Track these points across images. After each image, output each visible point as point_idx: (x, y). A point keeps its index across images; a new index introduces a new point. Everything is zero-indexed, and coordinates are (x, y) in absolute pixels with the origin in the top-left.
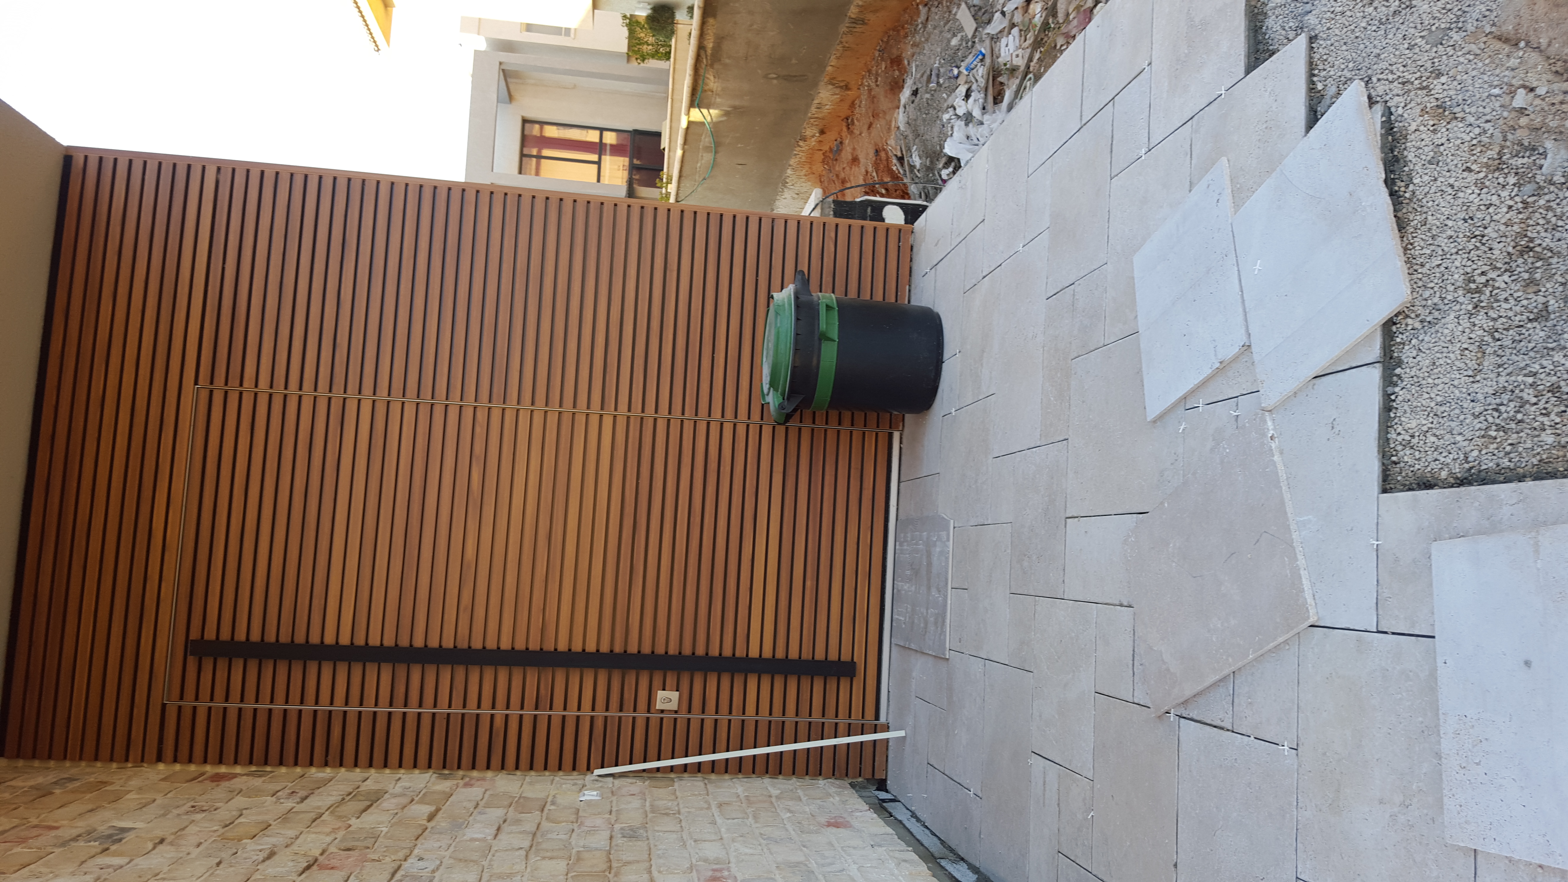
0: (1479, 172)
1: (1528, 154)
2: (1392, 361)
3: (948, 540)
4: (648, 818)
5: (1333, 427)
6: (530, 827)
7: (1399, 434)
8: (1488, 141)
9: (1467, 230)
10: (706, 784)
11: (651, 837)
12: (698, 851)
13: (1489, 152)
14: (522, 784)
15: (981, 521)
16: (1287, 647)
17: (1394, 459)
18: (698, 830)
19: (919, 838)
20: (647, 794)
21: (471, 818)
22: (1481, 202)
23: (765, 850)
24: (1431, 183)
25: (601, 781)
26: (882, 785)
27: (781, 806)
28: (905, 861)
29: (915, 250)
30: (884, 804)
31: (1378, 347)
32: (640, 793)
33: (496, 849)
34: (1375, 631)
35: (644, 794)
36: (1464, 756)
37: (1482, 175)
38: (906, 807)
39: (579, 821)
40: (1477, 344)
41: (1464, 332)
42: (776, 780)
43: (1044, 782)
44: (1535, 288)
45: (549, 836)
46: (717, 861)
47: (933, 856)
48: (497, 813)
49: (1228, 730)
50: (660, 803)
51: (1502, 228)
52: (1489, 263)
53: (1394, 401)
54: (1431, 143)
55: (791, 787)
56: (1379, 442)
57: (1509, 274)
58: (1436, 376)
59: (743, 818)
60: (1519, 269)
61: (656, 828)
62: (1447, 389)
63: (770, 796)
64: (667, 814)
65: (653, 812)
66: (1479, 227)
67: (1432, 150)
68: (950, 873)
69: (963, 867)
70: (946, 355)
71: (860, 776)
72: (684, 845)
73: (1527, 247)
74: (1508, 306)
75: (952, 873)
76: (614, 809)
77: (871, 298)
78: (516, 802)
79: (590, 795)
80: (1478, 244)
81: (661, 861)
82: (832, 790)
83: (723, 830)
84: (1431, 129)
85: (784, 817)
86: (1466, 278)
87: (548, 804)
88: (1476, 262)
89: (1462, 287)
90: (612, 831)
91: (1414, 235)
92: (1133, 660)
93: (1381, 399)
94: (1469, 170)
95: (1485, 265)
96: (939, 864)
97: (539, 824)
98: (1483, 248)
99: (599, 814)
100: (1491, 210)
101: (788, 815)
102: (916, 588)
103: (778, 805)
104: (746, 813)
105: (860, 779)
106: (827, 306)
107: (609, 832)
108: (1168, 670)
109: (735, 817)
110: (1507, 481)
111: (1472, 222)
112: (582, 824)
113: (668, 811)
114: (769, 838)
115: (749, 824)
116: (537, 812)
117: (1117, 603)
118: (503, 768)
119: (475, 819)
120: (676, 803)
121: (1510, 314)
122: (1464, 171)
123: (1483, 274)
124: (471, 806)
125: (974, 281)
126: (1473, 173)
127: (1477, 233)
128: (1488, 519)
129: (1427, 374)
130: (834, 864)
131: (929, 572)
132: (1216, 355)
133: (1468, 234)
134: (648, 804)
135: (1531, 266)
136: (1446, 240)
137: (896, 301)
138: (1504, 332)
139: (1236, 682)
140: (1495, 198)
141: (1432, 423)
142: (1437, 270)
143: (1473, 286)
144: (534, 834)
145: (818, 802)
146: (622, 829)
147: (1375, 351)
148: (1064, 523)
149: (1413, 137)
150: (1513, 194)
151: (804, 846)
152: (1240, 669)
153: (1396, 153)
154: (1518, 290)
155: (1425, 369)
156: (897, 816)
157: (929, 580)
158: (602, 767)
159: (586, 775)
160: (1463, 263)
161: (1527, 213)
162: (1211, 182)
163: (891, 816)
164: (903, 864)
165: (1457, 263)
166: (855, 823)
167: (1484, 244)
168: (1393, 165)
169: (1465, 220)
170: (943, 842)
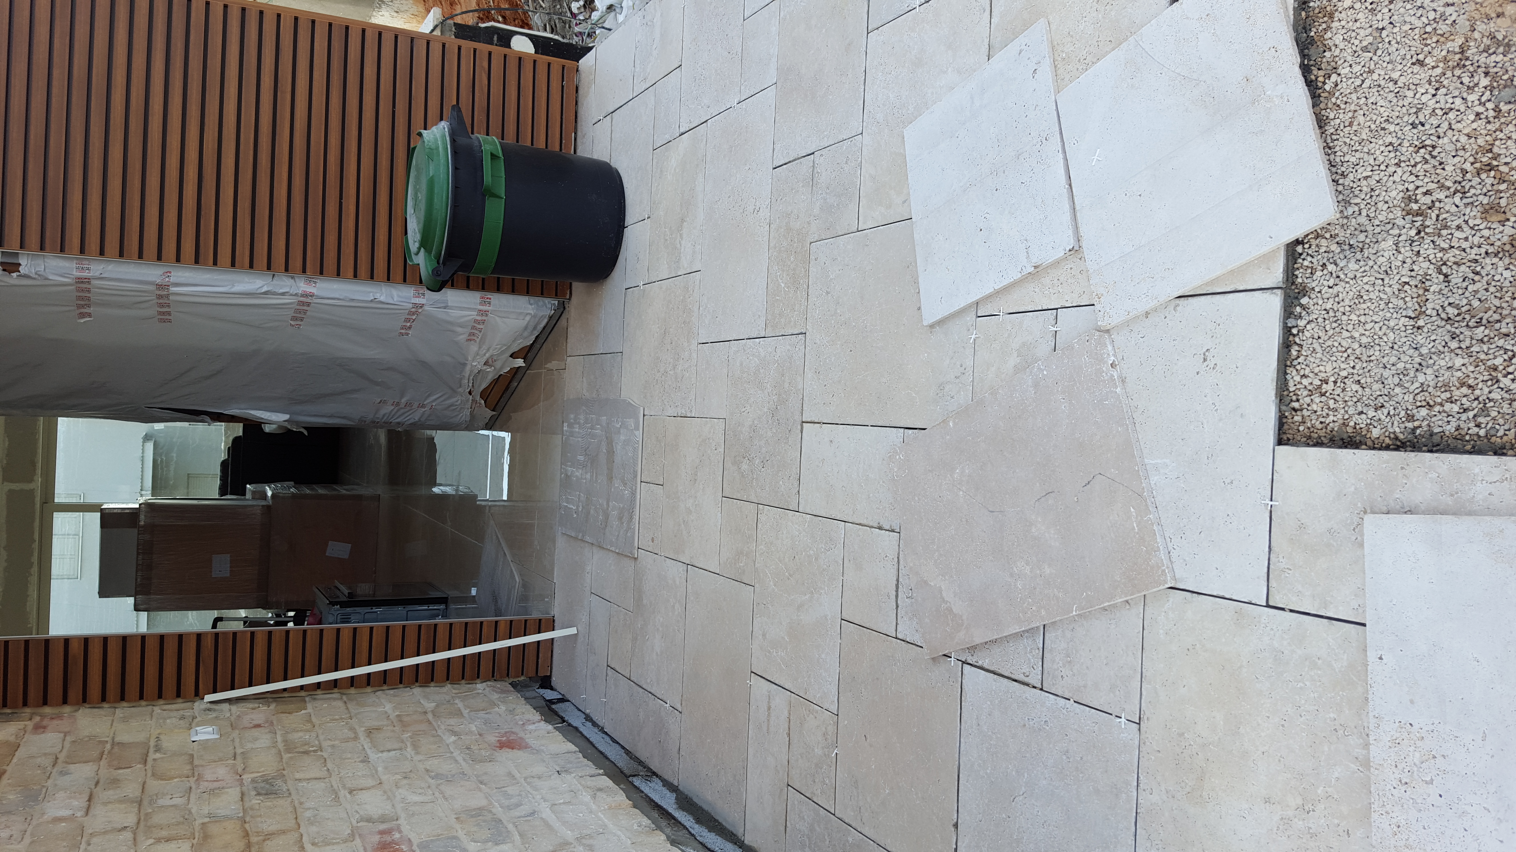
0: (1433, 67)
1: (1501, 49)
2: (1293, 287)
3: (637, 429)
4: (284, 760)
5: (1205, 360)
6: (132, 790)
7: (1304, 376)
8: (1449, 29)
9: (1415, 138)
10: (345, 703)
11: (293, 792)
12: (357, 807)
13: (1449, 44)
14: (113, 721)
15: (682, 411)
16: (1128, 607)
17: (1296, 405)
18: (350, 775)
19: (602, 750)
20: (275, 722)
21: (50, 782)
22: (1438, 106)
23: (437, 794)
24: (1365, 75)
25: (215, 710)
26: (546, 683)
27: (443, 727)
28: (600, 790)
29: (581, 92)
30: (554, 706)
31: (1282, 270)
32: (267, 722)
33: (90, 831)
34: (1265, 604)
35: (272, 723)
36: (1406, 771)
37: (1438, 71)
38: (577, 708)
39: (196, 774)
40: (1419, 278)
41: (1404, 262)
42: (427, 690)
43: (769, 708)
44: (1501, 217)
45: (161, 802)
46: (383, 819)
47: (622, 772)
48: (83, 772)
49: (1034, 687)
50: (296, 736)
51: (1463, 139)
52: (1436, 180)
53: (1294, 335)
54: (1368, 25)
55: (447, 698)
56: (1277, 383)
57: (1461, 195)
58: (1362, 312)
59: (401, 749)
60: (1473, 191)
61: (297, 776)
62: (1378, 329)
63: (425, 713)
64: (306, 753)
65: (288, 750)
66: (1431, 134)
67: (1371, 34)
68: (646, 795)
69: (657, 784)
70: (630, 218)
71: (522, 674)
72: (337, 798)
73: (1489, 165)
74: (1462, 235)
75: (649, 795)
76: (239, 751)
77: (532, 144)
78: (109, 752)
79: (205, 733)
80: (1427, 157)
81: (314, 829)
82: (495, 696)
83: (380, 769)
84: (1370, 7)
85: (448, 742)
86: (1406, 196)
87: (152, 750)
88: (1420, 178)
89: (1399, 206)
90: (242, 784)
91: (1334, 137)
92: (897, 591)
93: (1281, 332)
94: (1421, 63)
95: (1433, 182)
96: (632, 783)
97: (144, 783)
98: (1432, 161)
99: (221, 760)
100: (1452, 115)
101: (453, 738)
102: (592, 476)
103: (439, 726)
104: (402, 742)
105: (522, 678)
106: (492, 155)
107: (238, 789)
108: (950, 610)
109: (390, 748)
110: (1476, 451)
111: (1423, 128)
112: (200, 778)
113: (306, 747)
114: (437, 776)
115: (409, 756)
116: (139, 766)
117: (876, 525)
118: (84, 701)
119: (56, 785)
120: (314, 735)
121: (1465, 245)
122: (1413, 64)
123: (1427, 193)
124: (47, 762)
125: (668, 137)
126: (1426, 68)
127: (1428, 142)
128: (1452, 495)
129: (1348, 309)
130: (522, 805)
131: (610, 460)
132: (1028, 257)
133: (1417, 143)
134: (279, 738)
135: (1490, 189)
136: (1383, 148)
137: (561, 150)
138: (1454, 267)
139: (1047, 635)
140: (1458, 101)
141: (1353, 367)
142: (1364, 183)
143: (1415, 207)
144: (140, 803)
145: (481, 714)
146: (253, 781)
147: (1276, 274)
148: (799, 427)
149: (1343, 15)
150: (1484, 99)
151: (481, 783)
152: (1054, 623)
153: (1312, 34)
154: (1475, 218)
155: (1347, 302)
156: (570, 721)
157: (610, 470)
158: (215, 692)
159: (194, 702)
160: (1404, 178)
161: (1497, 125)
162: (1023, 47)
163: (564, 721)
164: (598, 794)
165: (1396, 178)
166: (530, 740)
167: (1434, 157)
168: (1308, 48)
169: (1414, 126)
170: (628, 752)
